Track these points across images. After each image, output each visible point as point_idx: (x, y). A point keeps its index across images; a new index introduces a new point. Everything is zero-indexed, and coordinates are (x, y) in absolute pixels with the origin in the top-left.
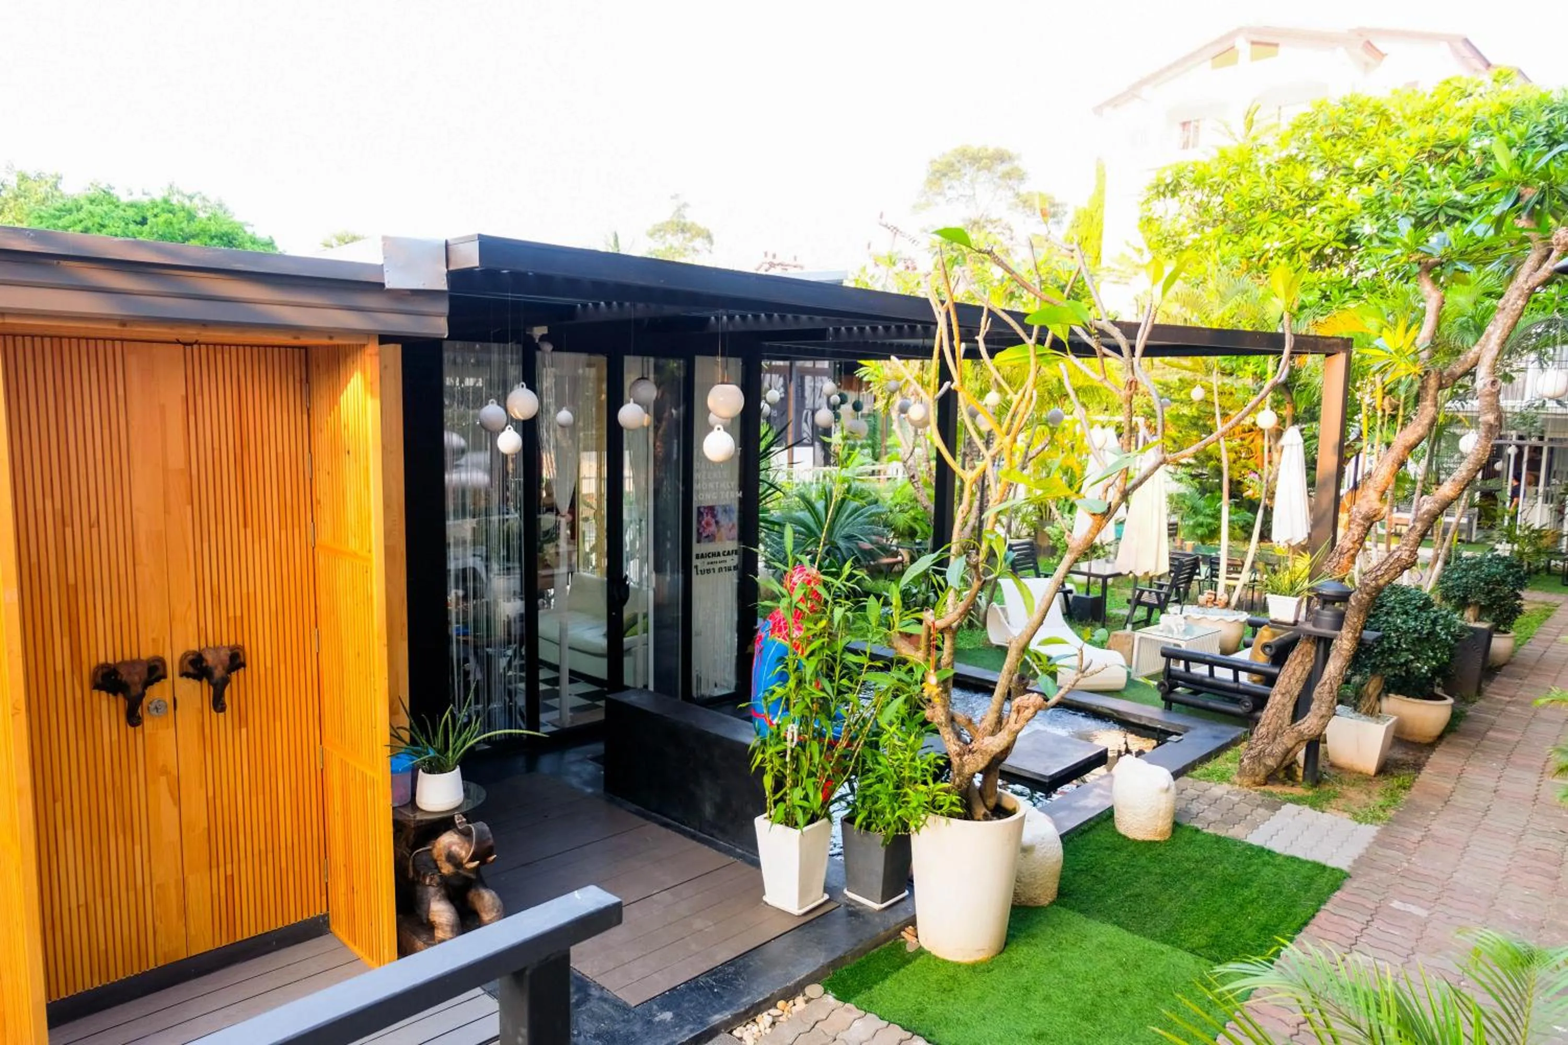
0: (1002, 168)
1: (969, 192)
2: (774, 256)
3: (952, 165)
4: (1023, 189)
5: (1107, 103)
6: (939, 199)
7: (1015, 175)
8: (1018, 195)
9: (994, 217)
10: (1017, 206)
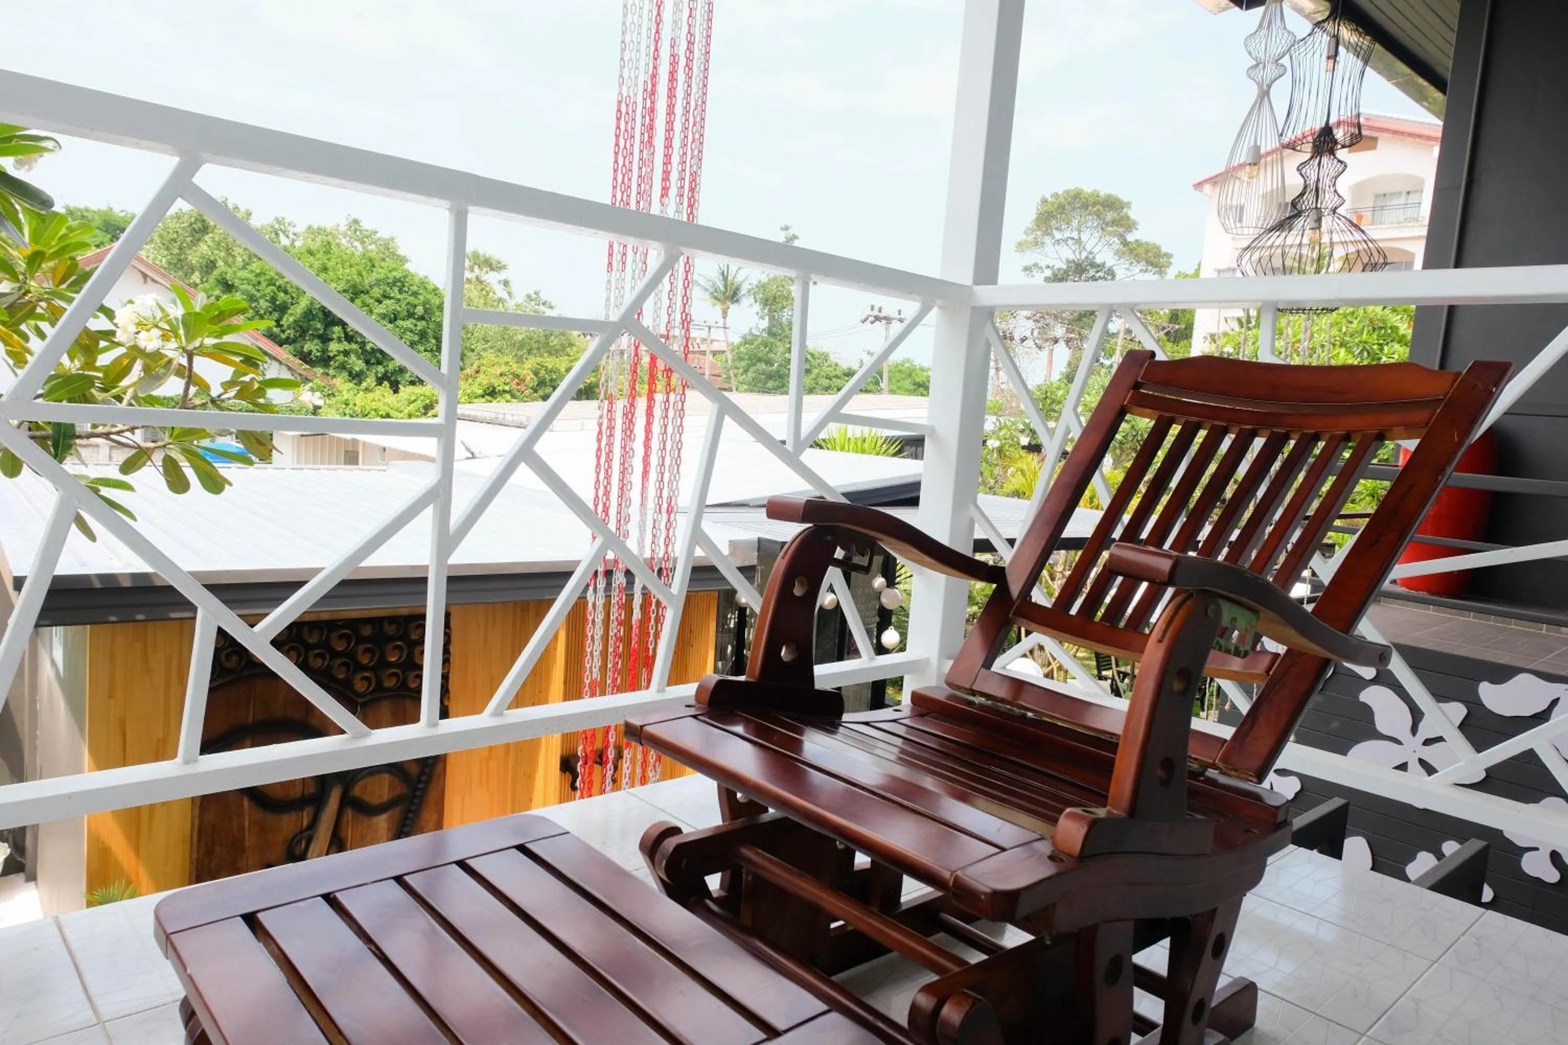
0: (1110, 216)
1: (1075, 235)
2: (880, 311)
3: (1063, 207)
4: (1130, 238)
5: (1206, 181)
6: (1047, 240)
7: (1127, 224)
8: (1125, 243)
9: (1098, 260)
10: (1123, 253)
